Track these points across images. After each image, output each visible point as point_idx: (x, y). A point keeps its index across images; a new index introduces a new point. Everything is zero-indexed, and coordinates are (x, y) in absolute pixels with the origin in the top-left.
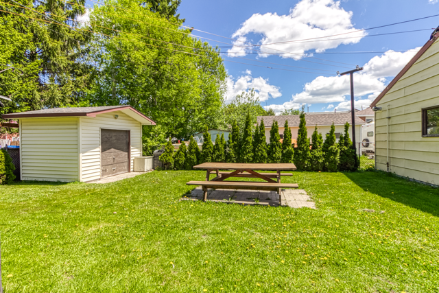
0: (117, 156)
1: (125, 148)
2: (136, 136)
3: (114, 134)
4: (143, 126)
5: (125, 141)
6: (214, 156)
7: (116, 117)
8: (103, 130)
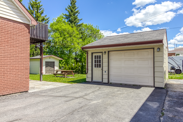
0: (50, 69)
1: (53, 66)
2: (57, 63)
3: (49, 63)
4: (59, 60)
5: (53, 65)
6: (76, 69)
7: (50, 58)
8: (46, 62)
